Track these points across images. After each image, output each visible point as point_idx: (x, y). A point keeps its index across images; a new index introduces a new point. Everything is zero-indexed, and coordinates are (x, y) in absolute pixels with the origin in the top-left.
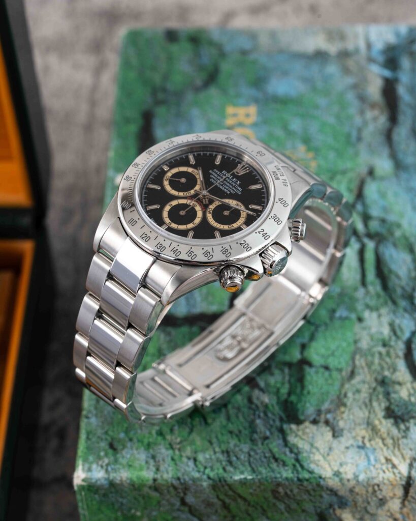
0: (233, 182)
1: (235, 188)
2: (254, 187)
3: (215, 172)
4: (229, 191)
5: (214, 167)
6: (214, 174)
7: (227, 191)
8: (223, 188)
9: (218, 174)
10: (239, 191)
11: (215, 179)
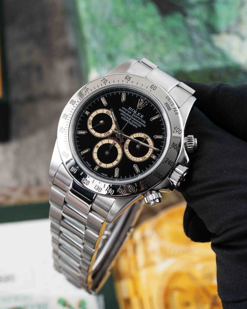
0: (138, 116)
1: (141, 121)
2: (154, 118)
3: (123, 110)
4: (137, 125)
5: (121, 105)
6: (123, 111)
7: (135, 125)
8: (132, 124)
9: (126, 112)
10: (143, 124)
11: (125, 116)
